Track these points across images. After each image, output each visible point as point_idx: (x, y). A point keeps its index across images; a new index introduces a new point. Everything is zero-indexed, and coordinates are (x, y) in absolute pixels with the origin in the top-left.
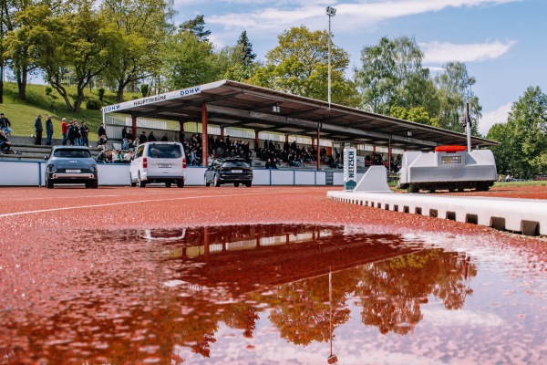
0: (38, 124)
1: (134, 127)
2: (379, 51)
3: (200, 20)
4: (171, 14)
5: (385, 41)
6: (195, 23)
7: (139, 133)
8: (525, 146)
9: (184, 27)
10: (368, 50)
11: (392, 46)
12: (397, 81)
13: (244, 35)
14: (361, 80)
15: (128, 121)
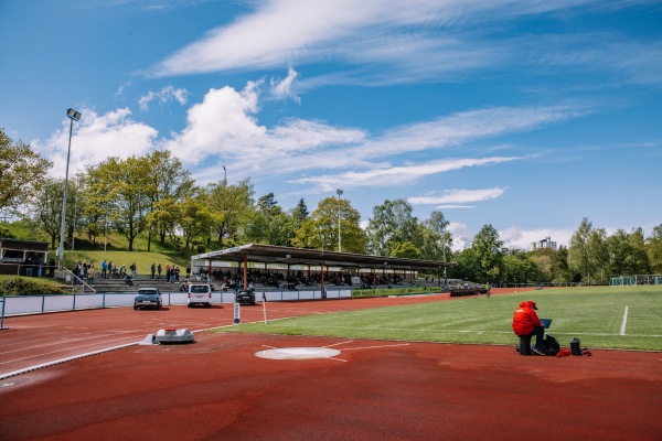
0: (153, 268)
1: (210, 267)
2: (384, 208)
3: (272, 195)
4: (252, 193)
5: (387, 202)
6: (268, 197)
7: (213, 270)
8: (484, 263)
9: (261, 200)
10: (377, 208)
11: (391, 205)
12: (395, 225)
13: (302, 201)
14: (373, 226)
15: (207, 263)
